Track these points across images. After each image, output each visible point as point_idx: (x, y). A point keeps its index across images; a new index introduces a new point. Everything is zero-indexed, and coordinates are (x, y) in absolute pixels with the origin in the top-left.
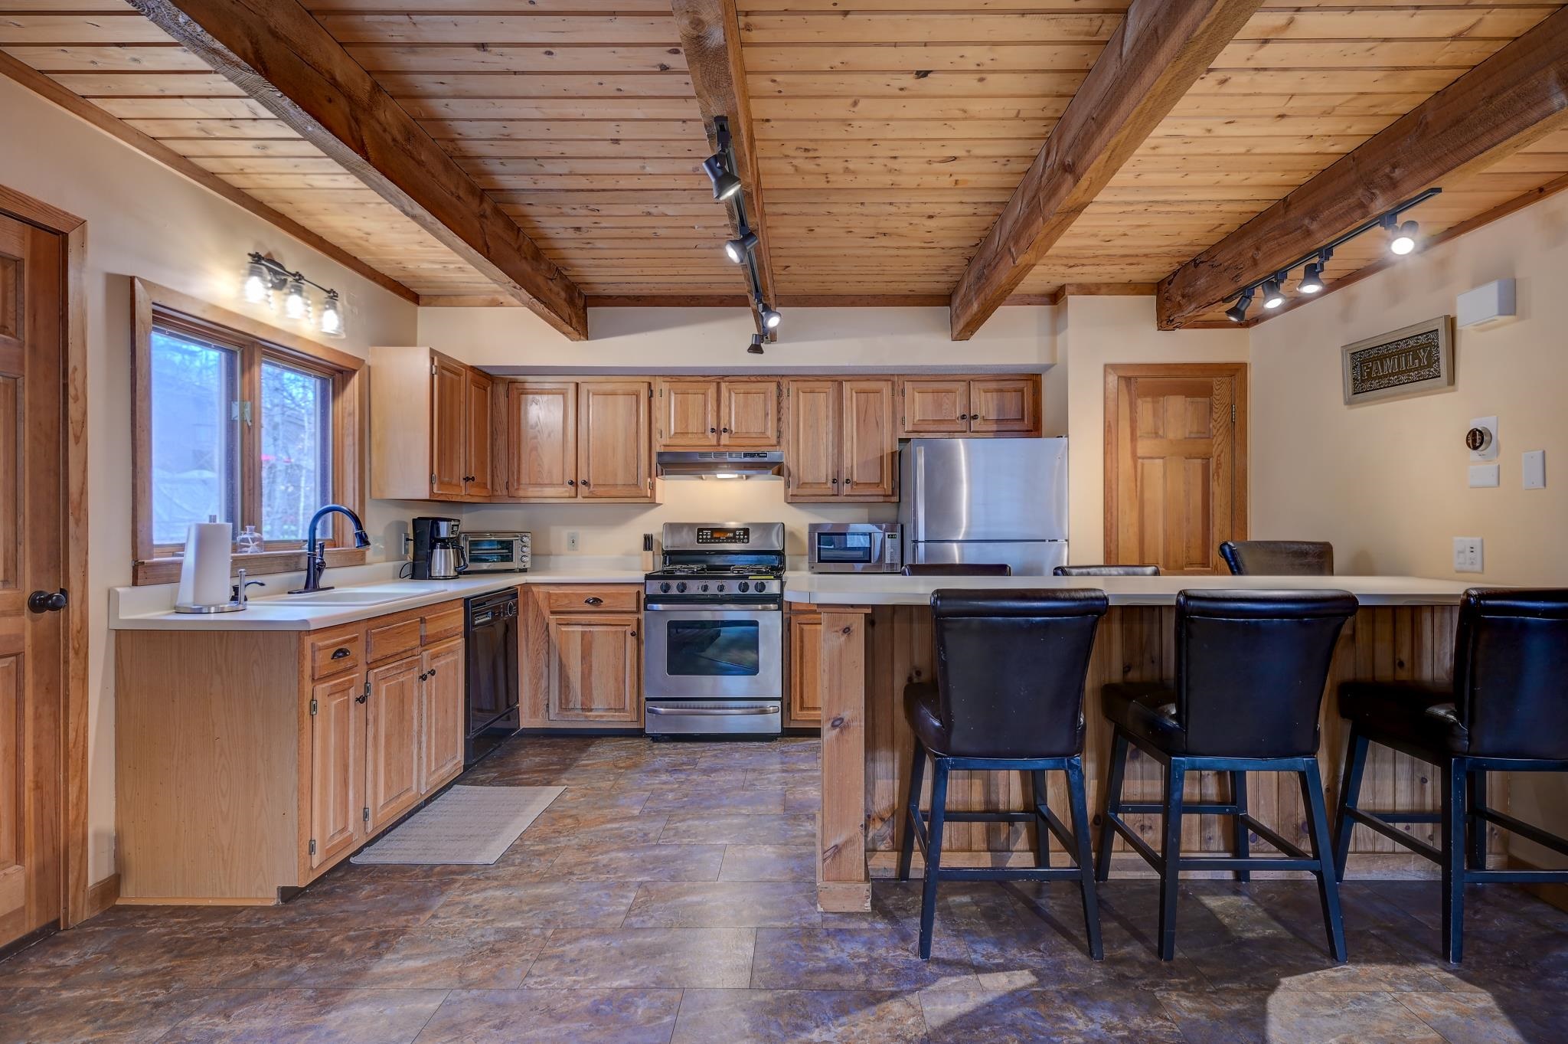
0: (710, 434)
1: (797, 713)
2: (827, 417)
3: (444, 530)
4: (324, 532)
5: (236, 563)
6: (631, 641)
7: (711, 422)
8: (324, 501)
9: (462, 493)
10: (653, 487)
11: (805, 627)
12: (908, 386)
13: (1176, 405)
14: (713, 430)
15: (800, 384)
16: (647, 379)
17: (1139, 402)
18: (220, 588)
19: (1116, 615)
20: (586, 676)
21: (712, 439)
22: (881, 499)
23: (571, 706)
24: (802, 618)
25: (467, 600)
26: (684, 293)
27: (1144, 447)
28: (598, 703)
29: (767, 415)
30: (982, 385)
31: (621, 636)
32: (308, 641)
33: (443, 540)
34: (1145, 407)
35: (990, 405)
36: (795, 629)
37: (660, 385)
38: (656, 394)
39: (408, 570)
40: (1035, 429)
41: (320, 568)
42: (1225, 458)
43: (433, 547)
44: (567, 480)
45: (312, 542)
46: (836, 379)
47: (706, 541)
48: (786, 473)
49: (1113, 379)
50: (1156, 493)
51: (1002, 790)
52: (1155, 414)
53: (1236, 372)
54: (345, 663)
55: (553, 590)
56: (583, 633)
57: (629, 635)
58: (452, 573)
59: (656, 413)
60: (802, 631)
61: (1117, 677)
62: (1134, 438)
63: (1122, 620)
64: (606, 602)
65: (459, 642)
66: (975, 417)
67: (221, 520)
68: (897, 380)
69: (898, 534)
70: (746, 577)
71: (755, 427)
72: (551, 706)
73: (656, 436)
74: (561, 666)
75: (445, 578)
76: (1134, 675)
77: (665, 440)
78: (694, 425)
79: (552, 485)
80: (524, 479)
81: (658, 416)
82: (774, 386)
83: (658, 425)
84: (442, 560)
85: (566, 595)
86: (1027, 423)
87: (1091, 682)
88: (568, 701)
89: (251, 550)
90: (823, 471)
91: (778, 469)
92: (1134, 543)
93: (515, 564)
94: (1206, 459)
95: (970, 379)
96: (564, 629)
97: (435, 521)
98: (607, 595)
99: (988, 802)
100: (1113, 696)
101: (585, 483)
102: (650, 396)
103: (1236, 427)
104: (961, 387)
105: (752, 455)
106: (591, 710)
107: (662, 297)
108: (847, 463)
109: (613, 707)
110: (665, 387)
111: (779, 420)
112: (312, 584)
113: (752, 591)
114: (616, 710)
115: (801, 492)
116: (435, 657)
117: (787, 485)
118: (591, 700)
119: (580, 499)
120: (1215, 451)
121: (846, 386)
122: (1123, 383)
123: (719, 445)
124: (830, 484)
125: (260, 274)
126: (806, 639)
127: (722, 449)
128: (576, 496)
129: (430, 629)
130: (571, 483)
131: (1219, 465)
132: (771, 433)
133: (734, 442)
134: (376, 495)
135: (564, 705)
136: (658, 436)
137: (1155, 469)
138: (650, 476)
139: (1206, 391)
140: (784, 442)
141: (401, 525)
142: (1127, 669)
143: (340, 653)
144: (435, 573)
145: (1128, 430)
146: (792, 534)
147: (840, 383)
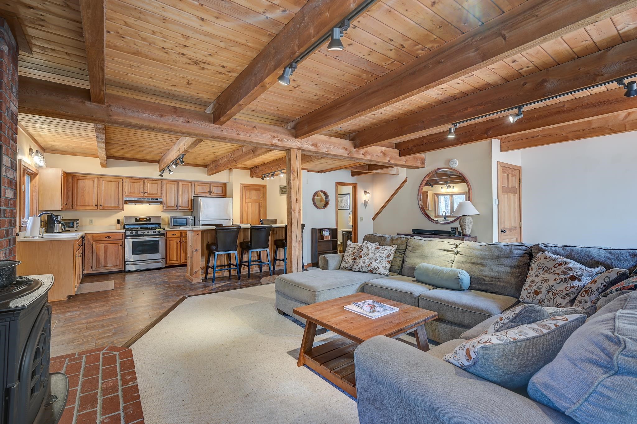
0: (141, 193)
1: (168, 262)
2: (175, 190)
6: (120, 247)
7: (142, 190)
10: (123, 207)
11: (171, 241)
12: (196, 184)
13: (254, 192)
14: (142, 192)
15: (167, 182)
16: (121, 178)
17: (247, 191)
19: (242, 230)
20: (105, 258)
21: (142, 195)
22: (188, 210)
23: (100, 266)
24: (170, 239)
26: (137, 158)
27: (248, 201)
28: (109, 265)
29: (158, 189)
30: (213, 185)
31: (117, 246)
32: (75, 242)
34: (248, 193)
35: (215, 190)
36: (168, 242)
37: (125, 180)
38: (124, 182)
40: (225, 196)
42: (263, 203)
43: (54, 224)
44: (94, 205)
46: (177, 182)
47: (138, 221)
48: (163, 204)
49: (242, 186)
50: (250, 210)
51: (223, 262)
52: (250, 194)
53: (264, 186)
55: (93, 235)
56: (105, 247)
57: (119, 246)
58: (61, 231)
59: (124, 187)
60: (170, 242)
61: (242, 241)
62: (246, 199)
63: (243, 232)
64: (112, 237)
66: (212, 192)
68: (193, 183)
69: (194, 219)
70: (155, 230)
71: (154, 192)
72: (93, 266)
74: (97, 255)
75: (59, 232)
76: (245, 241)
78: (136, 191)
79: (89, 206)
80: (79, 204)
81: (125, 188)
82: (160, 182)
83: (125, 190)
84: (57, 228)
85: (99, 236)
86: (223, 194)
87: (238, 242)
88: (99, 265)
90: (174, 203)
91: (161, 203)
92: (246, 220)
94: (259, 203)
95: (210, 183)
96: (98, 245)
97: (57, 216)
98: (113, 236)
99: (221, 264)
100: (241, 244)
101: (101, 205)
102: (122, 183)
103: (264, 197)
104: (208, 185)
105: (153, 199)
106: (107, 267)
107: (130, 158)
108: (180, 202)
109: (114, 265)
110: (128, 180)
111: (161, 190)
113: (157, 233)
114: (116, 266)
115: (167, 208)
117: (164, 207)
118: (107, 263)
119: (98, 210)
120: (261, 202)
121: (180, 183)
122: (244, 187)
123: (144, 196)
124: (175, 207)
125: (38, 155)
126: (171, 244)
127: (144, 197)
128: (97, 209)
130: (96, 205)
131: (261, 204)
132: (159, 194)
133: (148, 196)
134: (41, 209)
135: (97, 266)
136: (125, 193)
137: (250, 205)
138: (122, 204)
139: (259, 190)
140: (163, 196)
142: (244, 240)
143: (79, 245)
144: (55, 231)
145: (244, 197)
146: (163, 219)
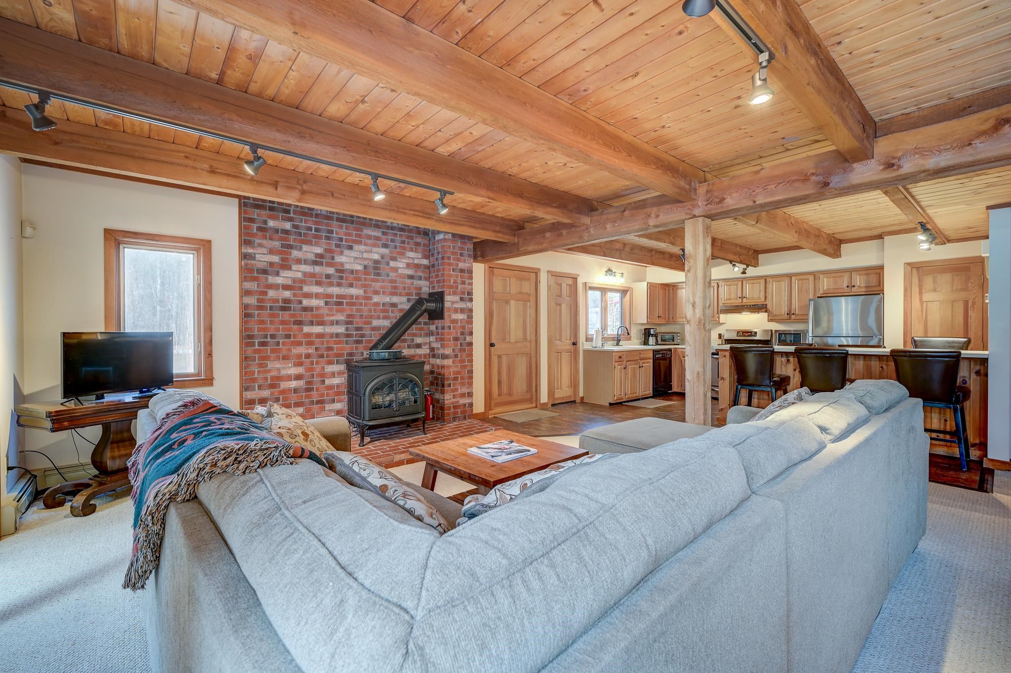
0: (738, 299)
2: (785, 290)
3: (652, 332)
4: (621, 332)
5: (602, 338)
7: (740, 295)
8: (622, 324)
9: (657, 321)
10: (719, 317)
12: (821, 276)
13: (945, 278)
14: (740, 298)
15: (774, 279)
16: (717, 282)
17: (925, 278)
18: (599, 344)
21: (740, 300)
25: (653, 350)
27: (927, 297)
29: (761, 291)
30: (857, 273)
32: (614, 353)
33: (652, 335)
34: (928, 279)
35: (862, 281)
37: (721, 283)
38: (720, 287)
39: (643, 343)
40: (882, 291)
41: (620, 340)
42: (978, 300)
43: (649, 336)
45: (618, 334)
46: (789, 276)
47: (740, 336)
48: (768, 311)
49: (908, 269)
50: (936, 317)
52: (934, 282)
53: (980, 261)
54: (621, 360)
58: (654, 344)
62: (921, 293)
65: (651, 361)
66: (854, 286)
67: (600, 329)
68: (815, 275)
71: (756, 296)
73: (720, 300)
75: (651, 345)
77: (723, 302)
78: (733, 296)
80: (678, 316)
81: (721, 294)
82: (763, 280)
83: (721, 297)
84: (652, 340)
86: (881, 288)
89: (606, 336)
90: (784, 310)
91: (765, 310)
93: (675, 342)
94: (966, 301)
95: (851, 272)
97: (650, 329)
102: (718, 288)
103: (983, 286)
104: (847, 275)
105: (755, 306)
108: (793, 307)
110: (723, 284)
111: (765, 292)
112: (618, 344)
115: (774, 317)
116: (643, 363)
117: (769, 316)
120: (971, 297)
121: (793, 278)
122: (915, 270)
123: (742, 302)
124: (786, 315)
127: (744, 304)
129: (642, 356)
131: (974, 303)
132: (762, 297)
133: (747, 301)
134: (634, 322)
137: (934, 307)
138: (718, 314)
140: (767, 300)
141: (641, 330)
143: (620, 357)
144: (649, 343)
145: (918, 290)
147: (791, 277)
